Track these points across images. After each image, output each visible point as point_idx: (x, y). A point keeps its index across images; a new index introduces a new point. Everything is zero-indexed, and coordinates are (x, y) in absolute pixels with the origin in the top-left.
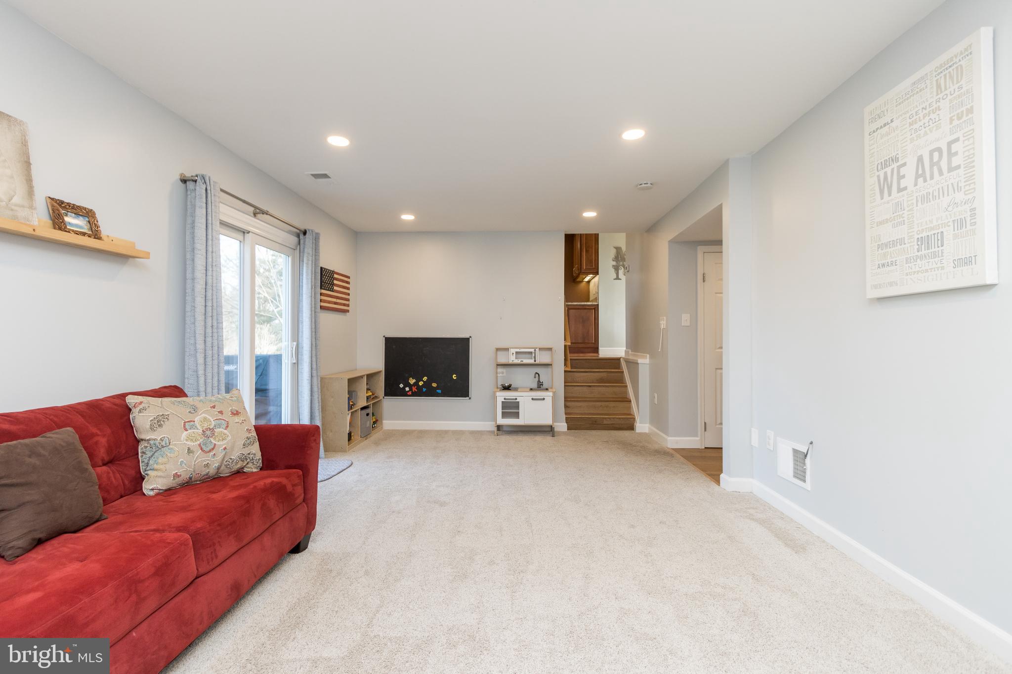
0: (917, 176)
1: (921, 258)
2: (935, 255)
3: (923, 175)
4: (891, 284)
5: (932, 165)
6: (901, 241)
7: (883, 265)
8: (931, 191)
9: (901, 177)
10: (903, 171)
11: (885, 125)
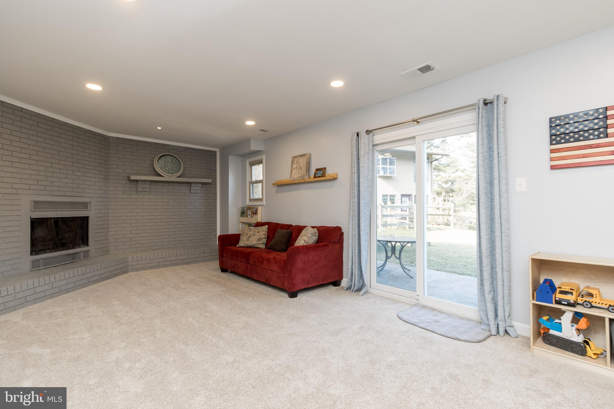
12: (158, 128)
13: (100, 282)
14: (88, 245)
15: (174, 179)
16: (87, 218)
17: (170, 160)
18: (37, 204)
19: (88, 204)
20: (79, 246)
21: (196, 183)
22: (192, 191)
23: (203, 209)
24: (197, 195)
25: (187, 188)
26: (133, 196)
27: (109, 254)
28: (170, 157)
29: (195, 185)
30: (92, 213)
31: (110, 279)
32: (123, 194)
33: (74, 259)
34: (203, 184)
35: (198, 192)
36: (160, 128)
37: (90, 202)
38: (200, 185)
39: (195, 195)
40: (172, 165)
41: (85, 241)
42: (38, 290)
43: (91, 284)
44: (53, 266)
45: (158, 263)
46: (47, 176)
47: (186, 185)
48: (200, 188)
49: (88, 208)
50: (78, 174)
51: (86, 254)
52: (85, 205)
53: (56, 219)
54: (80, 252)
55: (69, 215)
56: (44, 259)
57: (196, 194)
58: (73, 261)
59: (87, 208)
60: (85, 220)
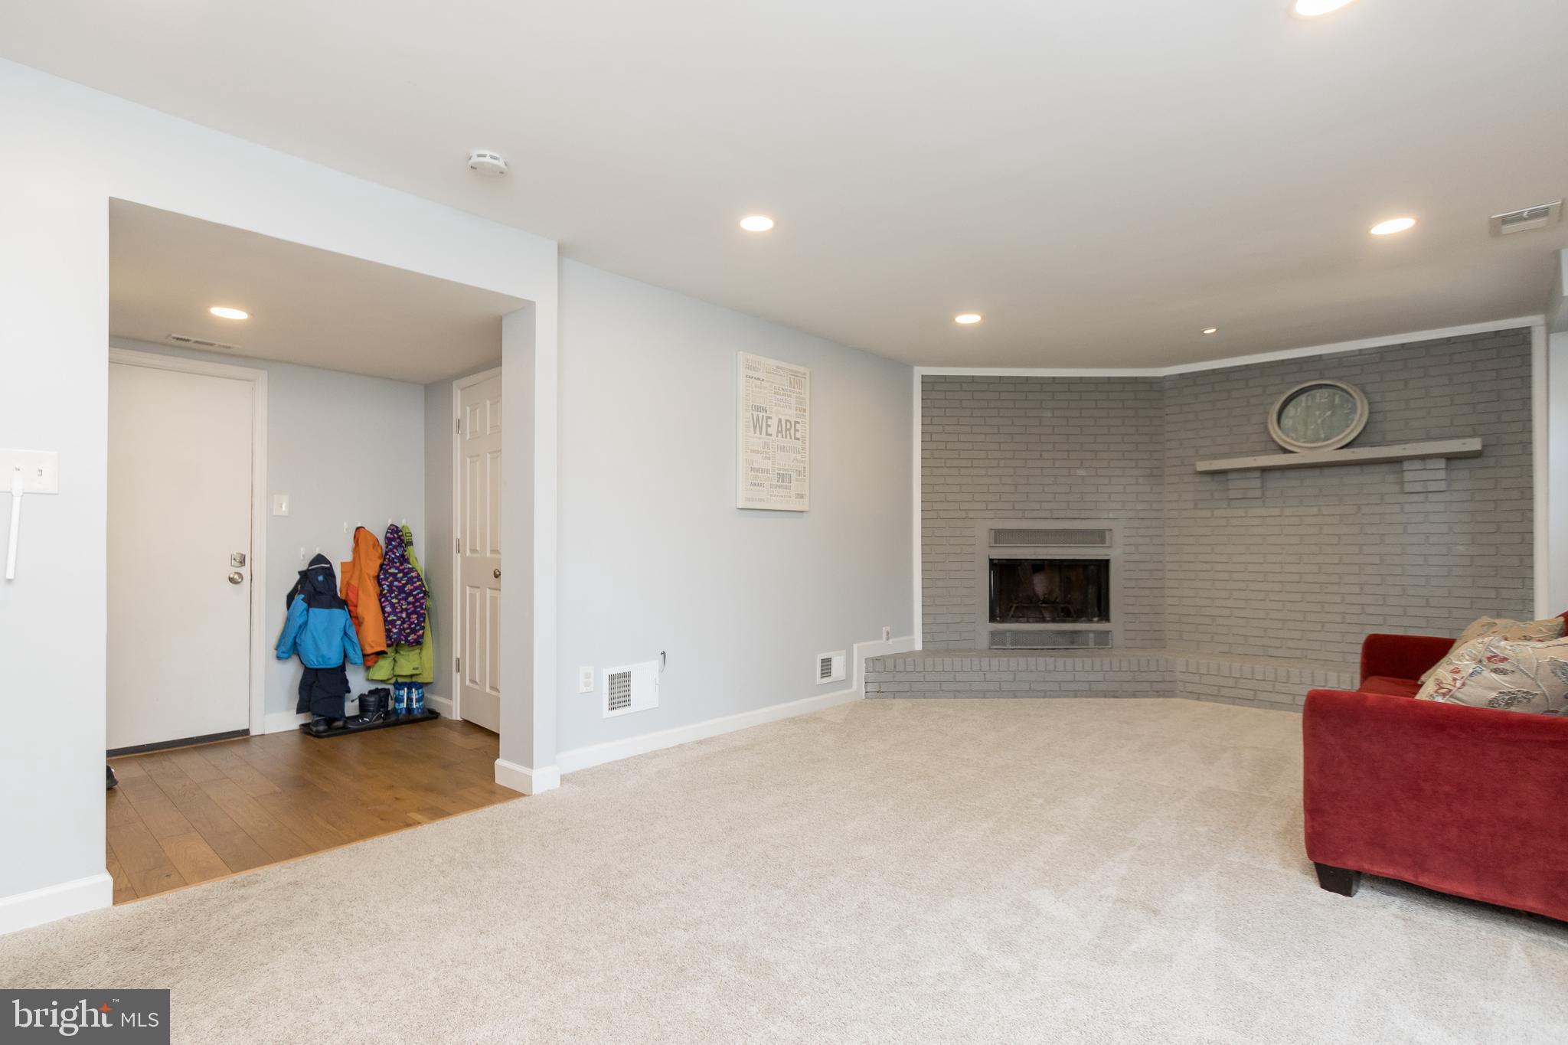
0: (778, 432)
1: (780, 487)
2: (786, 488)
3: (781, 432)
4: (761, 500)
5: (786, 430)
6: (768, 471)
7: (755, 484)
8: (785, 445)
9: (768, 426)
10: (770, 422)
11: (758, 379)
12: (1206, 332)
13: (1086, 697)
14: (1108, 619)
15: (1328, 453)
16: (1103, 565)
17: (1326, 400)
18: (1000, 536)
19: (1107, 533)
20: (1090, 621)
21: (1423, 458)
22: (1408, 488)
23: (1461, 548)
24: (1433, 497)
25: (1391, 478)
26: (1217, 513)
27: (1164, 648)
28: (1326, 392)
29: (1417, 465)
30: (1114, 553)
31: (1117, 697)
32: (1196, 508)
33: (1073, 643)
34: (1450, 458)
35: (1433, 486)
36: (1213, 330)
37: (1111, 530)
38: (1442, 463)
39: (1427, 497)
40: (1329, 413)
41: (1103, 612)
42: (959, 677)
43: (1067, 696)
44: (1029, 647)
45: (1252, 692)
46: (1016, 485)
47: (1385, 468)
48: (1442, 475)
49: (1107, 542)
50: (1081, 472)
51: (1103, 639)
52: (1099, 536)
53: (1033, 562)
54: (1087, 632)
55: (1051, 555)
56: (1013, 632)
57: (1430, 495)
58: (1071, 647)
59: (1104, 543)
60: (1102, 567)
